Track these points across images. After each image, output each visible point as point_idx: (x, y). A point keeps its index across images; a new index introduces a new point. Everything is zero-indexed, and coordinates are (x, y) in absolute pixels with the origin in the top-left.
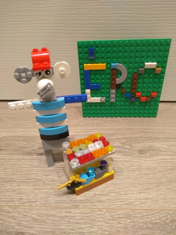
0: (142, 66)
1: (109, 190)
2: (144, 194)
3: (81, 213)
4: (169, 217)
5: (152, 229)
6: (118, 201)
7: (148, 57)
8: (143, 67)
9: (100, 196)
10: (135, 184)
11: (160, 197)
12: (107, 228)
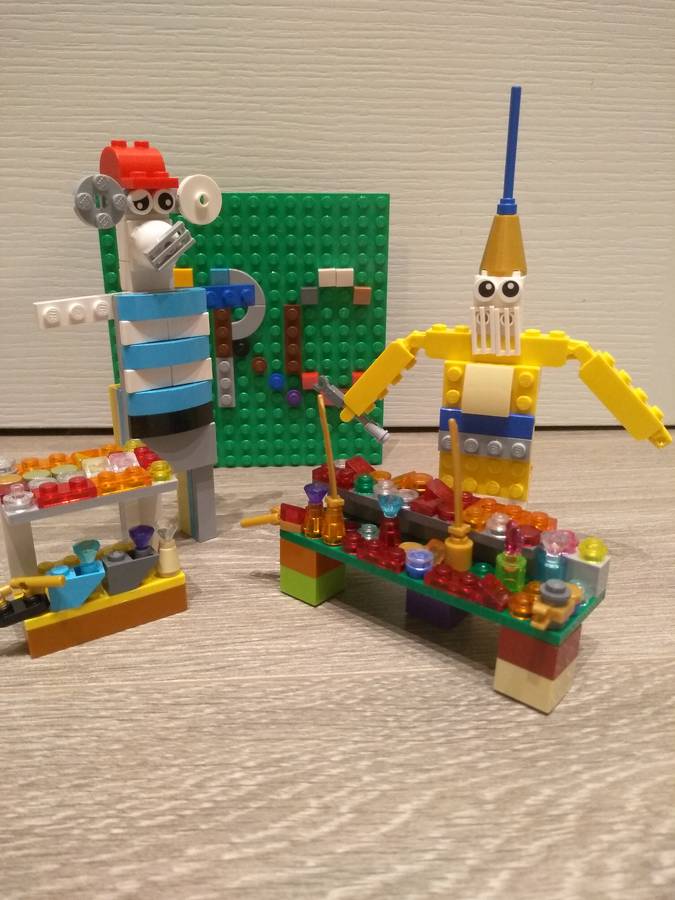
0: (310, 281)
1: (161, 638)
2: (285, 642)
3: (35, 701)
4: (358, 690)
5: (290, 724)
6: (188, 663)
7: (327, 249)
8: (315, 282)
9: (121, 655)
10: (261, 618)
11: (340, 644)
12: (121, 733)
